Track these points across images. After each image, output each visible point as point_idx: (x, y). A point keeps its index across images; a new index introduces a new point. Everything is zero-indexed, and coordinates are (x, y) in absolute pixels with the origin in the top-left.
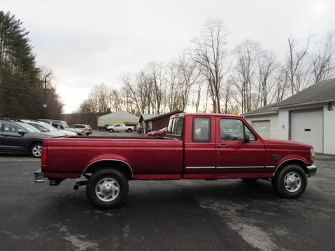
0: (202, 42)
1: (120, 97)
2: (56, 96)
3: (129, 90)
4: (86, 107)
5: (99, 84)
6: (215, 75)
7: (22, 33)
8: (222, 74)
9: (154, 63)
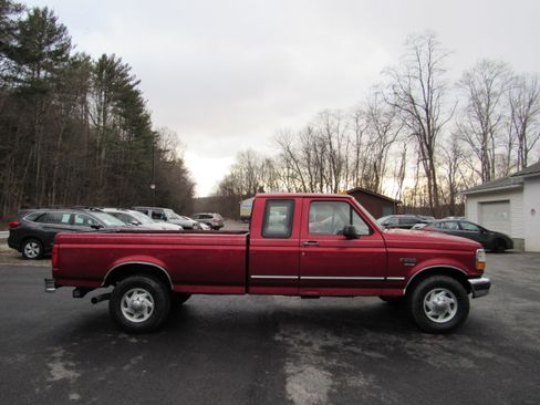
0: (401, 72)
1: (277, 169)
2: (184, 171)
3: (289, 158)
4: (227, 186)
5: (245, 151)
6: (425, 125)
7: (131, 83)
8: (438, 123)
9: (326, 112)
